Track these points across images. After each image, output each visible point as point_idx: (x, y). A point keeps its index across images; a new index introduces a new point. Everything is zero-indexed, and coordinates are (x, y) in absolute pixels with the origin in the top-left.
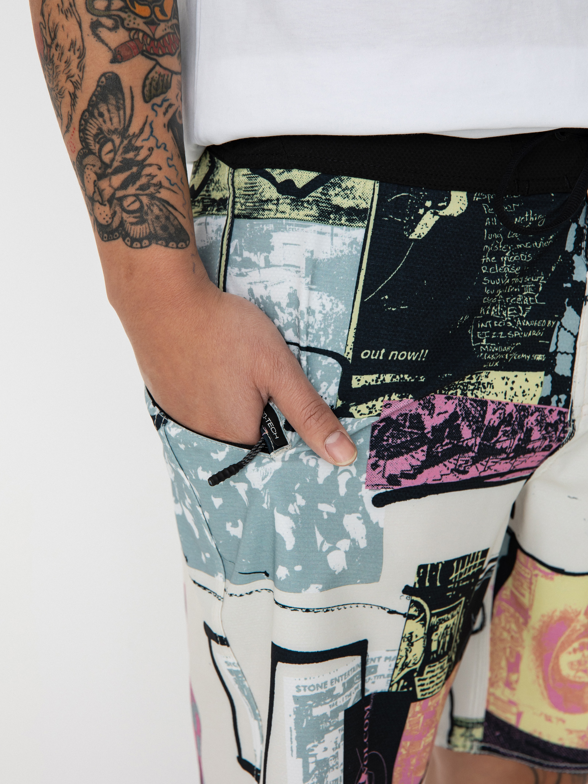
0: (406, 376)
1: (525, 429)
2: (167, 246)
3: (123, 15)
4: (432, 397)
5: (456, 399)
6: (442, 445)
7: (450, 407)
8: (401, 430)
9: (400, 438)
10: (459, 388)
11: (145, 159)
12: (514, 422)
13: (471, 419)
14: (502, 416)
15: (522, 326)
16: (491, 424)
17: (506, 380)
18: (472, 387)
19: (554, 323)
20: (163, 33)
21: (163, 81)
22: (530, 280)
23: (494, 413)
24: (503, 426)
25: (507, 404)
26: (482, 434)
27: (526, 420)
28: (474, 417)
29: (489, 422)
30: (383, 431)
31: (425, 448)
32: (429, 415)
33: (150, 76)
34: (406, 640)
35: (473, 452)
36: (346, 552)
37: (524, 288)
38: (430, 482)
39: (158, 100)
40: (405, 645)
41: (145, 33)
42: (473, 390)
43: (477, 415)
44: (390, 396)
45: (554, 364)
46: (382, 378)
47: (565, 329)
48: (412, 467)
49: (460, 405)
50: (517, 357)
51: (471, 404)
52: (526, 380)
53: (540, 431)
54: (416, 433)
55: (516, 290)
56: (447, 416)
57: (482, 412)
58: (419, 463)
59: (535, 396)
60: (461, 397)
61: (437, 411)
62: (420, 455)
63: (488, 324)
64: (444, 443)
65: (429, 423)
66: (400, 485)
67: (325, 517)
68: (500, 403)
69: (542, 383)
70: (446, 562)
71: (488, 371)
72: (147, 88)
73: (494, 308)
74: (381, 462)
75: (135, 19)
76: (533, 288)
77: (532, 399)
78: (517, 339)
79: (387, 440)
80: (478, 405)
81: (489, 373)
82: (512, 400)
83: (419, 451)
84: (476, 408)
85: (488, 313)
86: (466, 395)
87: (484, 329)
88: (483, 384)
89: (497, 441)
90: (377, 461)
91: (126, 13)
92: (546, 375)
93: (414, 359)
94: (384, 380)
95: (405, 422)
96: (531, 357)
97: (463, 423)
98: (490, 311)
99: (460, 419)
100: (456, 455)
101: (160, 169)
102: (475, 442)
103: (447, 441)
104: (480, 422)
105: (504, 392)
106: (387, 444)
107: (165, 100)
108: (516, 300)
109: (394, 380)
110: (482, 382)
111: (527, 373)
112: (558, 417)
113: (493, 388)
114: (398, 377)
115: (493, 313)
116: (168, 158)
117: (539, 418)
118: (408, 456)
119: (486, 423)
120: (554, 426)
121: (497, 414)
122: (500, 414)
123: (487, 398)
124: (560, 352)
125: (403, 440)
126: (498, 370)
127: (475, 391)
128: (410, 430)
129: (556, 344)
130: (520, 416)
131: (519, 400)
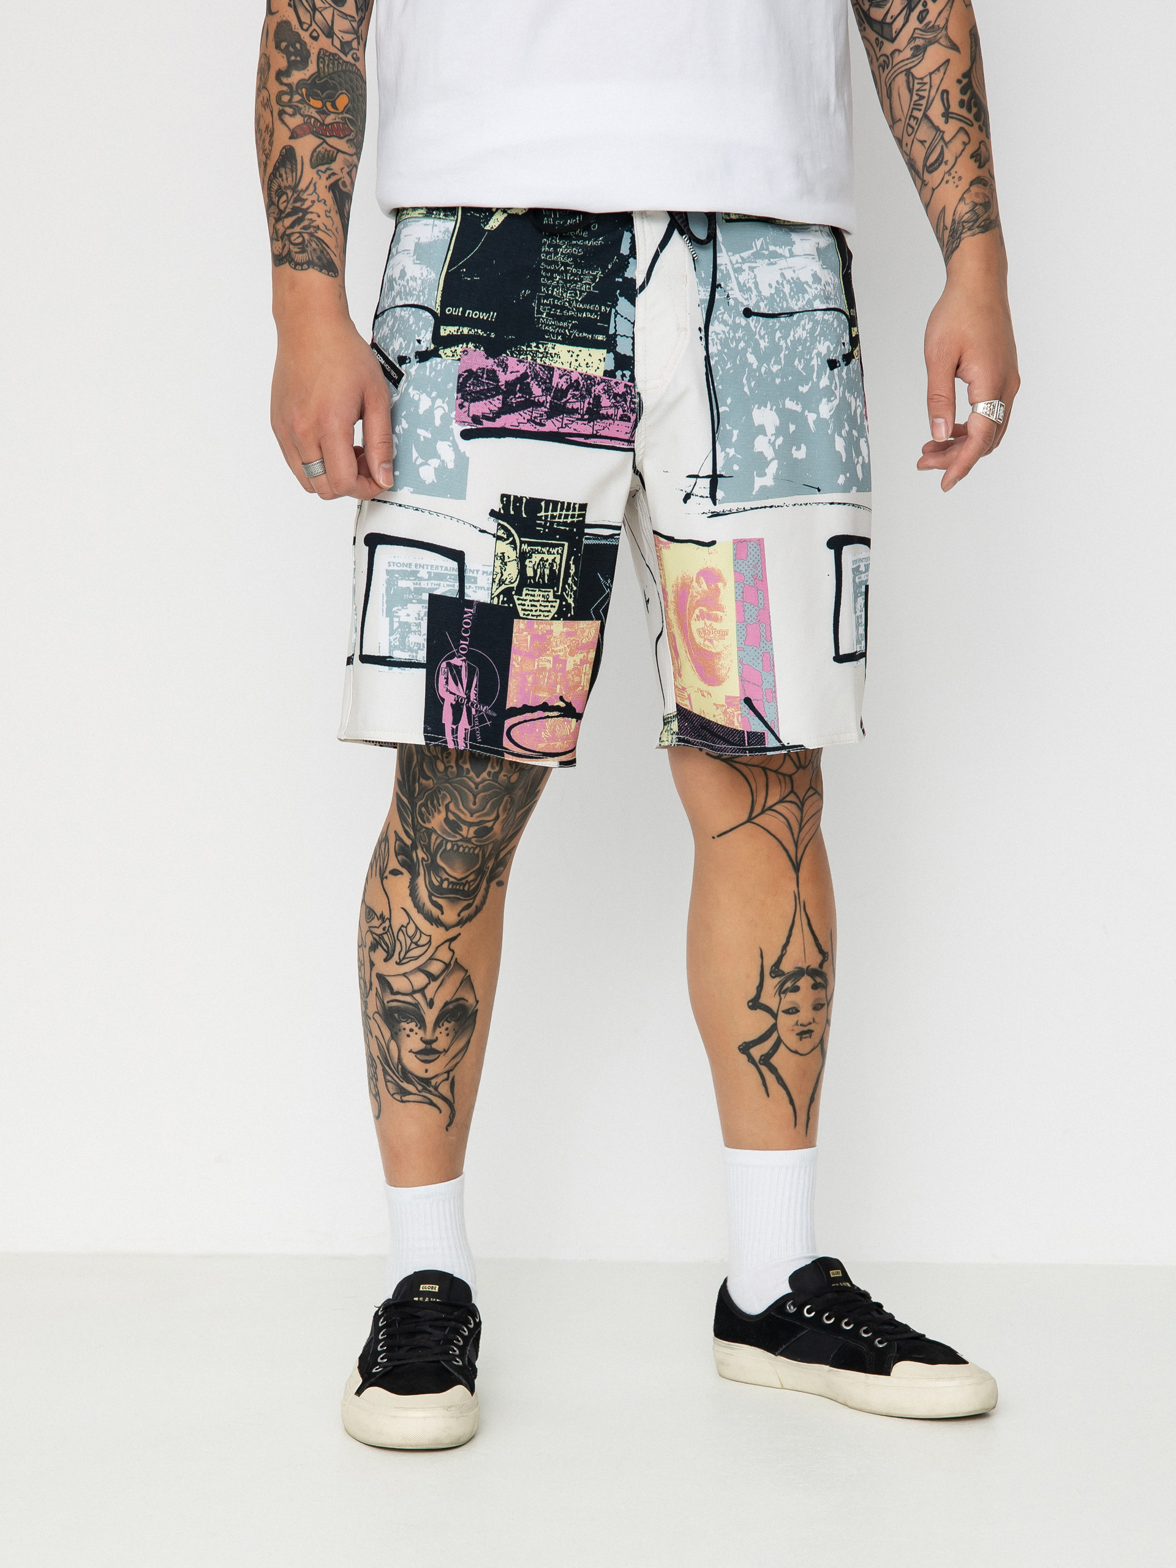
1: (593, 395)
4: (505, 358)
5: (527, 362)
6: (515, 397)
7: (522, 367)
8: (480, 380)
9: (479, 387)
10: (529, 354)
12: (582, 388)
13: (539, 379)
14: (569, 381)
16: (559, 387)
17: (571, 353)
18: (541, 355)
19: (608, 310)
23: (561, 377)
24: (571, 390)
25: (572, 372)
26: (552, 394)
27: (593, 388)
28: (542, 378)
29: (557, 385)
31: (500, 397)
32: (503, 371)
35: (545, 407)
38: (508, 426)
42: (542, 358)
43: (545, 377)
45: (615, 345)
47: (622, 316)
48: (491, 411)
49: (530, 368)
50: (578, 335)
51: (539, 368)
52: (590, 355)
53: (609, 398)
54: (492, 385)
56: (519, 375)
57: (549, 376)
58: (497, 409)
59: (598, 368)
60: (531, 362)
61: (510, 370)
62: (497, 403)
64: (517, 396)
65: (503, 378)
66: (482, 425)
68: (565, 370)
69: (604, 358)
71: (554, 344)
74: (466, 404)
77: (596, 371)
78: (572, 318)
79: (469, 387)
80: (545, 370)
81: (555, 345)
82: (576, 369)
83: (495, 398)
84: (544, 372)
86: (536, 361)
88: (551, 354)
89: (567, 402)
92: (608, 352)
95: (483, 374)
96: (592, 337)
97: (533, 382)
99: (530, 378)
100: (530, 407)
102: (546, 399)
103: (519, 395)
104: (548, 383)
105: (569, 363)
106: (469, 390)
110: (549, 352)
111: (590, 349)
112: (625, 390)
113: (560, 358)
117: (606, 388)
118: (487, 402)
119: (554, 384)
121: (564, 378)
122: (567, 379)
123: (553, 365)
124: (619, 335)
125: (482, 388)
126: (563, 344)
127: (544, 359)
128: (487, 381)
129: (615, 328)
130: (587, 384)
131: (583, 370)
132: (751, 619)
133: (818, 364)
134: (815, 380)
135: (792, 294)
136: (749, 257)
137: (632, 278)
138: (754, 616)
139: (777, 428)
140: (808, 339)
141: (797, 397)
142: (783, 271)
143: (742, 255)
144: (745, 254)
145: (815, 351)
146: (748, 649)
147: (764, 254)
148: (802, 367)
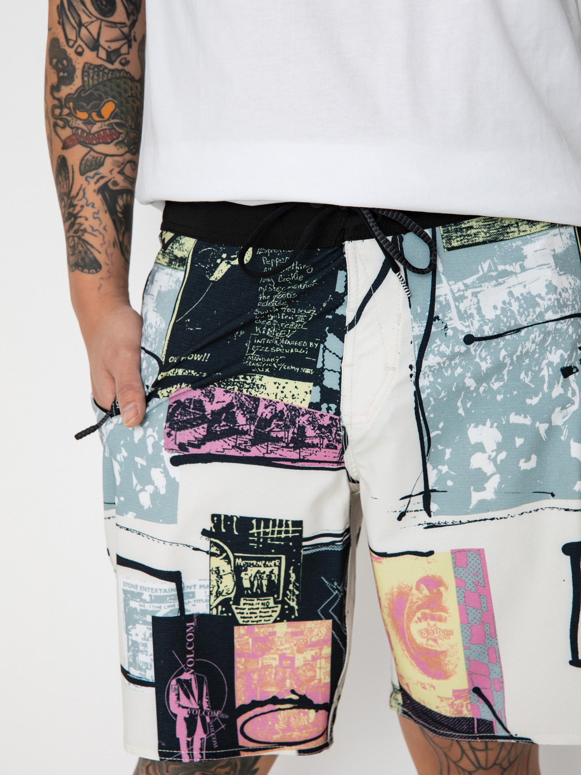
0: (193, 372)
1: (297, 426)
2: (82, 271)
3: (69, 118)
4: (213, 389)
5: (233, 393)
6: (219, 426)
7: (228, 399)
8: (187, 410)
9: (186, 416)
10: (236, 385)
11: (78, 213)
12: (286, 418)
13: (245, 409)
14: (274, 411)
15: (284, 345)
16: (264, 416)
17: (277, 385)
18: (247, 386)
19: (317, 345)
20: (98, 130)
21: (96, 161)
22: (303, 312)
23: (266, 407)
24: (275, 420)
25: (278, 402)
26: (256, 423)
28: (247, 408)
29: (262, 415)
30: (175, 410)
31: (205, 426)
32: (210, 401)
33: (86, 158)
34: (214, 572)
35: (250, 435)
36: (150, 494)
37: (297, 317)
38: (213, 452)
39: (91, 174)
40: (214, 577)
41: (83, 131)
42: (248, 389)
43: (251, 407)
44: (181, 385)
45: (322, 378)
46: (176, 372)
47: (330, 352)
48: (196, 438)
49: (236, 398)
50: (286, 367)
51: (245, 398)
52: (296, 387)
53: (314, 429)
54: (198, 414)
55: (290, 318)
56: (224, 405)
57: (254, 405)
58: (202, 437)
59: (304, 400)
60: (238, 392)
61: (216, 400)
62: (201, 431)
63: (263, 341)
64: (221, 425)
65: (209, 408)
66: (188, 452)
67: (139, 467)
68: (271, 401)
69: (311, 391)
70: (241, 517)
71: (261, 375)
72: (83, 166)
73: (269, 329)
74: (173, 432)
75: (76, 121)
76: (305, 318)
77: (301, 402)
78: (279, 354)
79: (177, 417)
80: (251, 400)
81: (262, 377)
82: (282, 400)
83: (200, 427)
84: (249, 402)
85: (264, 332)
86: (242, 391)
87: (259, 344)
88: (257, 385)
89: (271, 431)
90: (170, 431)
91: (70, 117)
92: (314, 385)
93: (199, 359)
94: (178, 373)
95: (190, 405)
96: (300, 370)
97: (238, 411)
98: (266, 331)
99: (236, 408)
100: (234, 435)
101: (87, 219)
102: (250, 428)
103: (223, 423)
104: (253, 413)
105: (275, 394)
106: (177, 420)
107: (96, 174)
108: (289, 326)
109: (184, 374)
110: (256, 383)
111: (297, 382)
113: (266, 389)
114: (187, 371)
115: (268, 333)
116: (94, 213)
117: (310, 419)
118: (191, 430)
119: (259, 414)
120: (329, 428)
121: (269, 409)
122: (272, 409)
123: (259, 396)
124: (326, 369)
125: (188, 417)
126: (271, 376)
127: (250, 390)
128: (193, 411)
129: (323, 362)
130: (291, 414)
131: (289, 401)
132: (475, 621)
133: (549, 375)
134: (546, 390)
135: (521, 310)
136: (474, 282)
137: (342, 315)
138: (477, 618)
139: (498, 444)
140: (537, 350)
141: (524, 410)
142: (511, 289)
143: (465, 281)
144: (469, 281)
145: (545, 362)
146: (474, 647)
147: (492, 276)
148: (529, 379)
